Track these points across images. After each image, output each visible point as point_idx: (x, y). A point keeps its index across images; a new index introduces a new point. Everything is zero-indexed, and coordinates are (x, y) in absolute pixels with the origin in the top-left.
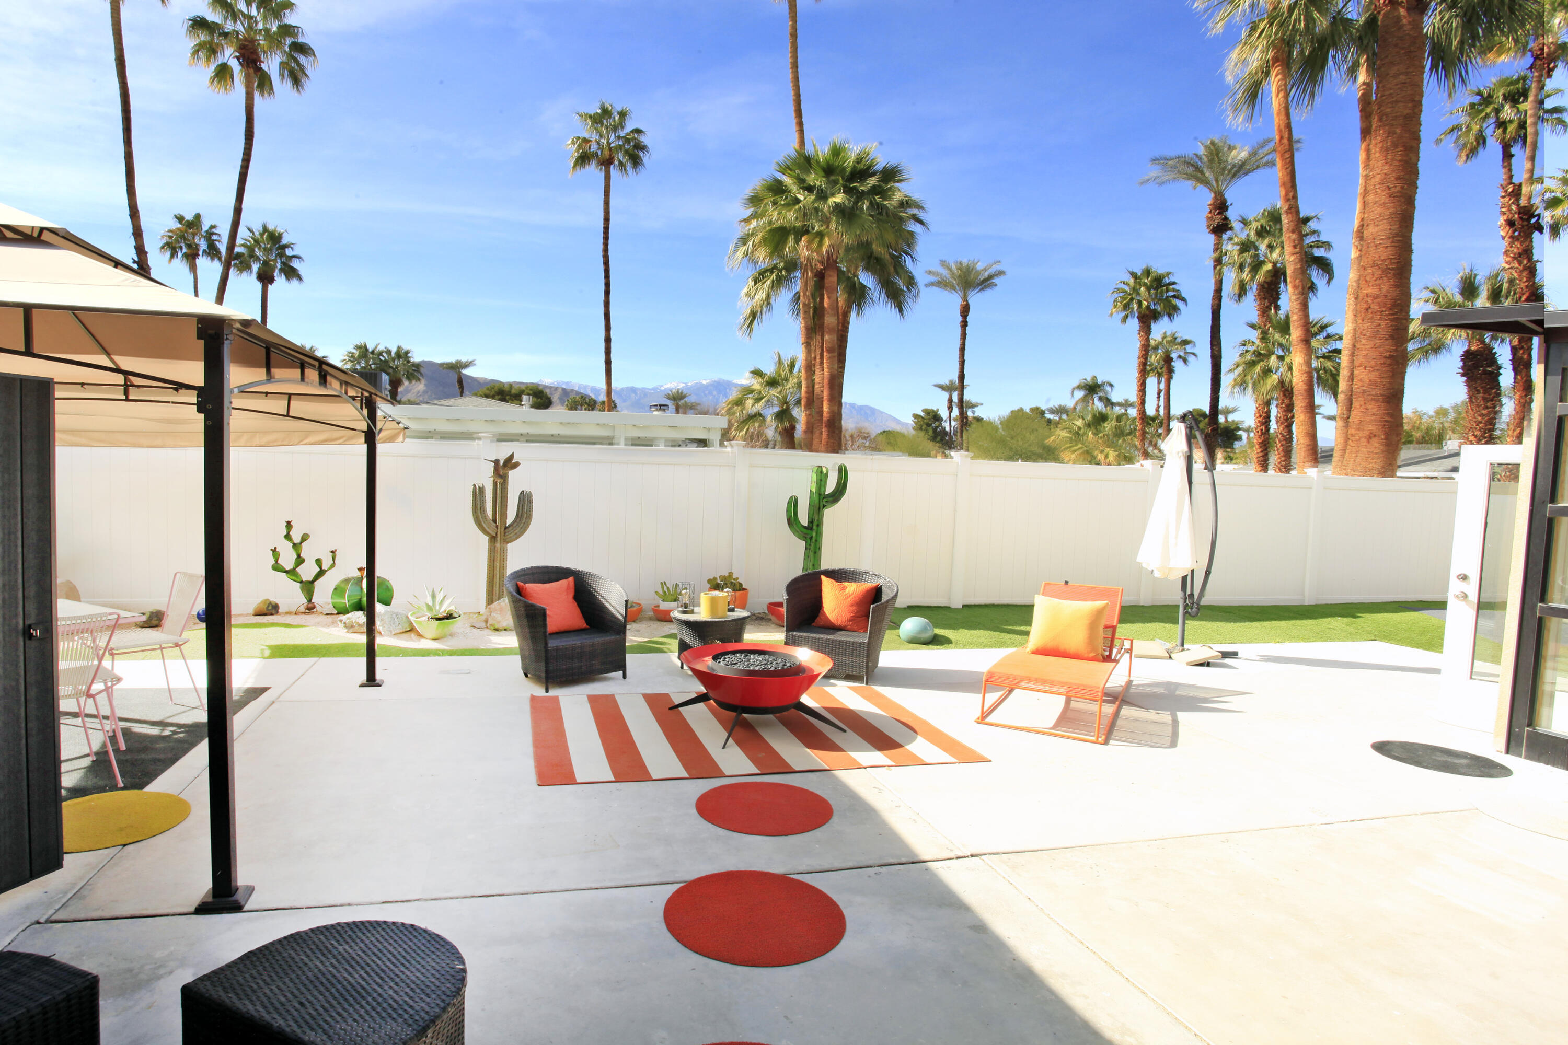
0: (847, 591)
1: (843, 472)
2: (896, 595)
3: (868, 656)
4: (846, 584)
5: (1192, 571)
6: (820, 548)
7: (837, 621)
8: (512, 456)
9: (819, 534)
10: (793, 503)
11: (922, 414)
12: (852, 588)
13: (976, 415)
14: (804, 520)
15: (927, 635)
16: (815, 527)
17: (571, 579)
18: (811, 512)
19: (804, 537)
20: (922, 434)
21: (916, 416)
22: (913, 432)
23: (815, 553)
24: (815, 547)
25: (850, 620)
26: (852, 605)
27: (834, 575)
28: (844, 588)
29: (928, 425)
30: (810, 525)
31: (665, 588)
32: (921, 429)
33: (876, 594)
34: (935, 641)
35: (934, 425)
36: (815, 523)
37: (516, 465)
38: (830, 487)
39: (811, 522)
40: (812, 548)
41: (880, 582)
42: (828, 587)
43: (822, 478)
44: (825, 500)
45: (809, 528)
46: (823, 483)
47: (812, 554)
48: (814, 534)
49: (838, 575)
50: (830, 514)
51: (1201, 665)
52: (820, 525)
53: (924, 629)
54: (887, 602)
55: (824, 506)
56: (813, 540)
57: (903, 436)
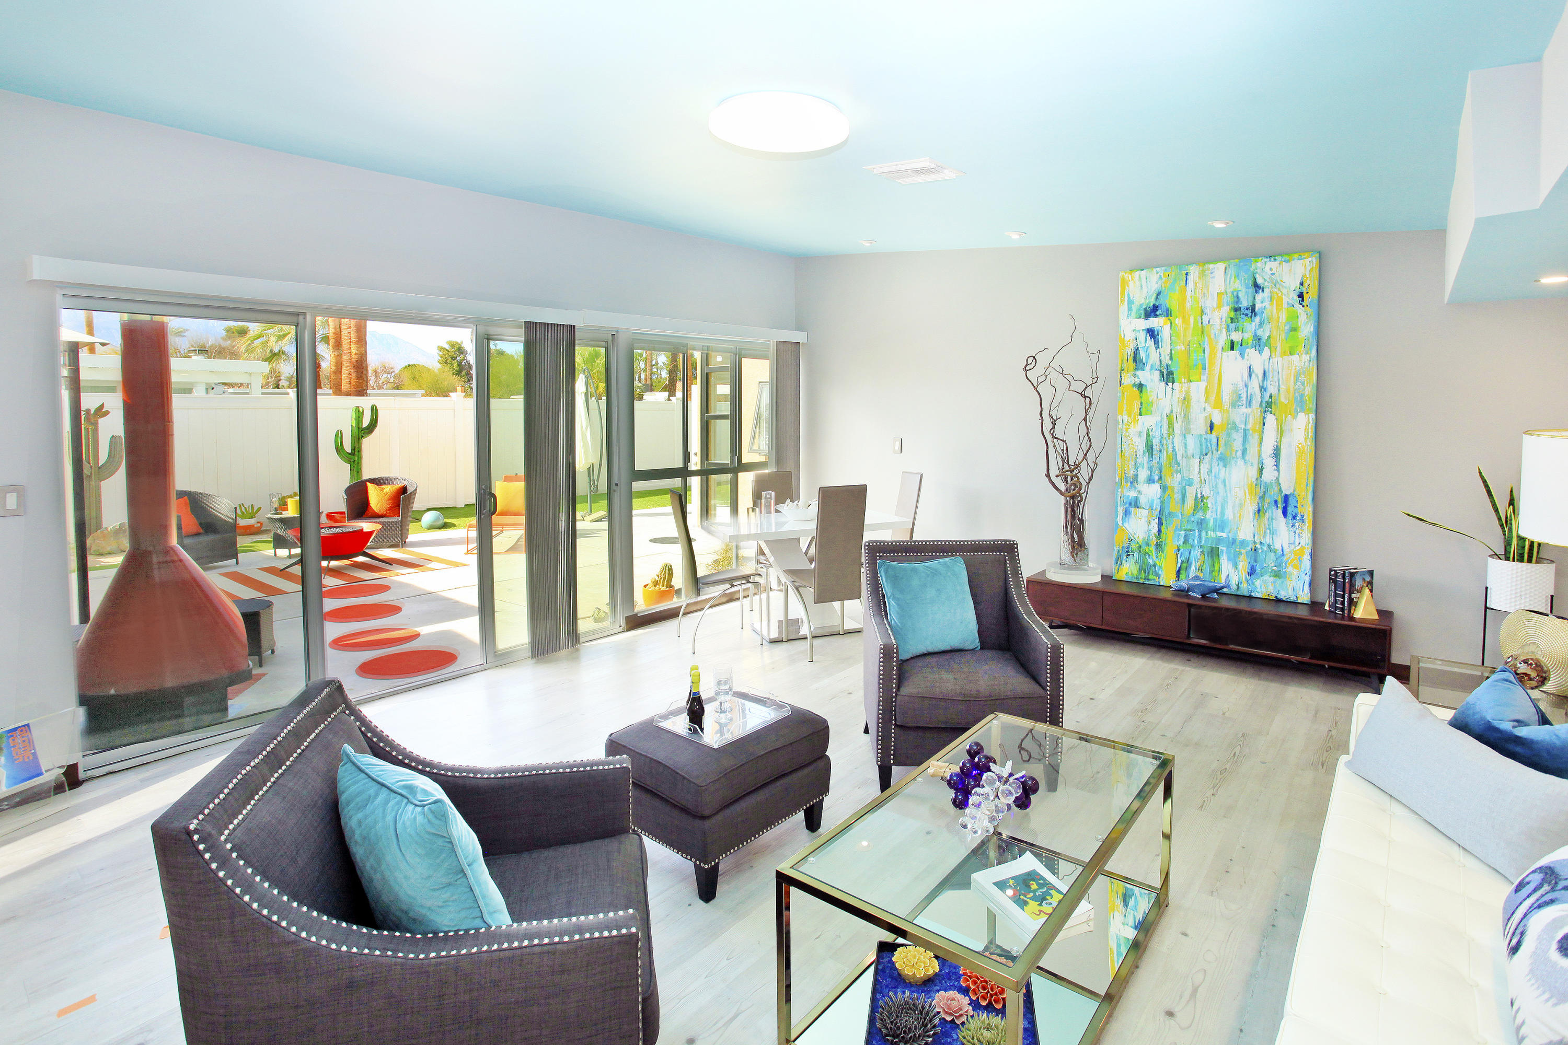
0: (385, 491)
1: (374, 410)
2: (416, 489)
3: (401, 530)
4: (383, 486)
5: (593, 464)
6: (361, 469)
7: (380, 511)
8: (102, 406)
9: (360, 458)
10: (340, 435)
11: (447, 347)
12: (388, 489)
13: (498, 348)
14: (348, 448)
15: (440, 523)
16: (356, 453)
17: (186, 498)
18: (353, 443)
19: (349, 461)
20: (447, 368)
21: (441, 349)
22: (439, 366)
23: (358, 472)
24: (358, 468)
25: (389, 510)
26: (389, 500)
27: (374, 481)
28: (383, 489)
29: (453, 358)
30: (353, 452)
31: (243, 508)
32: (446, 363)
33: (404, 490)
34: (445, 526)
35: (458, 358)
36: (357, 450)
37: (107, 413)
38: (366, 422)
39: (353, 449)
40: (355, 469)
41: (405, 483)
42: (372, 489)
43: (359, 415)
44: (363, 432)
45: (352, 454)
46: (360, 419)
47: (355, 473)
48: (356, 458)
49: (378, 482)
50: (366, 442)
51: (597, 521)
52: (360, 451)
53: (437, 519)
54: (411, 493)
55: (362, 437)
56: (356, 462)
57: (429, 370)
